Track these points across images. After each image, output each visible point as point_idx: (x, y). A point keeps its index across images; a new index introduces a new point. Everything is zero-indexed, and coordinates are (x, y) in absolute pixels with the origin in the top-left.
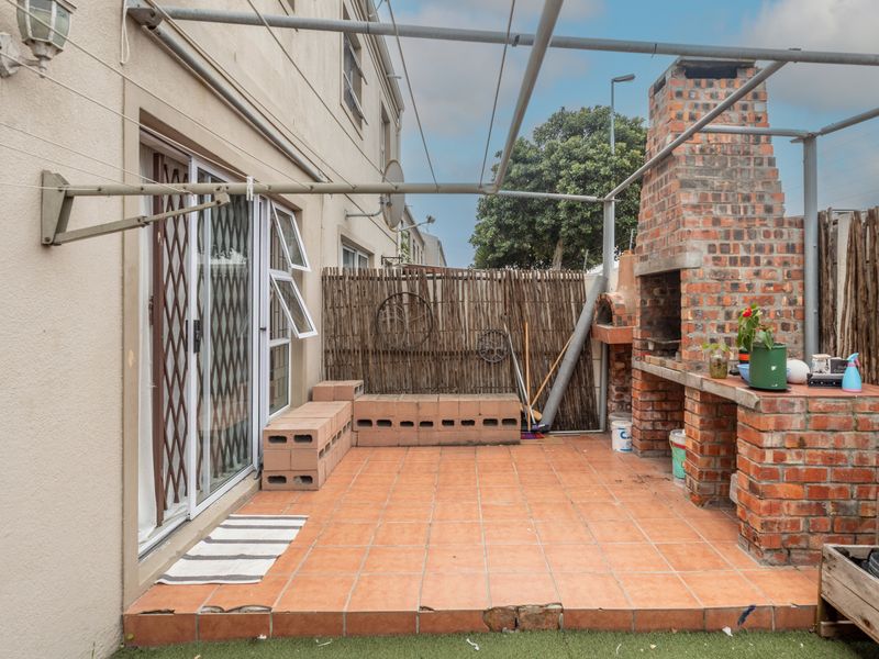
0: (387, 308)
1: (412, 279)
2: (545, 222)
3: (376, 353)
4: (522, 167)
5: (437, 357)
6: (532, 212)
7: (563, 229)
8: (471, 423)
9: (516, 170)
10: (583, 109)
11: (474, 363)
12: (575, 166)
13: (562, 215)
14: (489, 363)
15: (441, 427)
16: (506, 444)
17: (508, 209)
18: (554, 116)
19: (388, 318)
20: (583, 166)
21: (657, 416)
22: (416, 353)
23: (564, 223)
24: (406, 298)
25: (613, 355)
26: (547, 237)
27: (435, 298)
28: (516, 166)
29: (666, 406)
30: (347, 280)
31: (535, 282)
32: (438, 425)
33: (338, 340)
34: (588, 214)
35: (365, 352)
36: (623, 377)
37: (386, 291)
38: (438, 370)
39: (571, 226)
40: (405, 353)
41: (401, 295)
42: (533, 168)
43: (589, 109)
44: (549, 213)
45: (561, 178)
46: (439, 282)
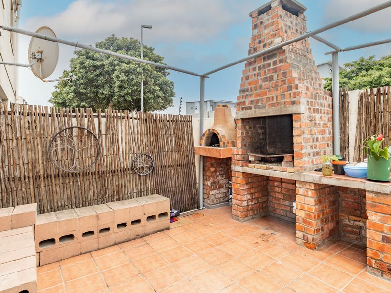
0: (58, 139)
1: (81, 116)
2: (105, 93)
3: (48, 177)
4: (92, 61)
5: (101, 175)
6: (97, 87)
7: (116, 97)
8: (139, 221)
9: (88, 63)
10: (123, 38)
11: (130, 176)
12: (124, 66)
13: (116, 90)
14: (140, 176)
15: (117, 230)
16: (161, 231)
17: (82, 84)
18: (109, 38)
19: (59, 148)
20: (128, 66)
21: (249, 197)
22: (85, 174)
23: (116, 94)
24: (75, 132)
25: (208, 164)
26: (105, 101)
27: (100, 131)
28: (88, 60)
29: (252, 191)
30: (17, 115)
31: (166, 121)
32: (114, 228)
33: (6, 170)
34: (131, 91)
35: (37, 178)
36: (214, 176)
37: (57, 125)
38: (103, 186)
39: (120, 96)
40: (75, 175)
41: (71, 129)
42: (98, 63)
43: (126, 39)
44: (107, 88)
45: (116, 70)
46: (103, 120)
